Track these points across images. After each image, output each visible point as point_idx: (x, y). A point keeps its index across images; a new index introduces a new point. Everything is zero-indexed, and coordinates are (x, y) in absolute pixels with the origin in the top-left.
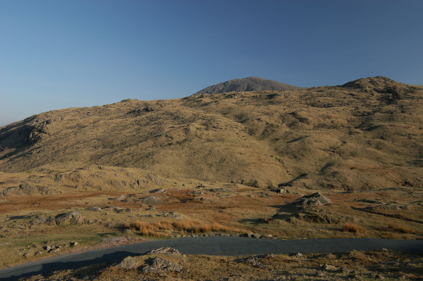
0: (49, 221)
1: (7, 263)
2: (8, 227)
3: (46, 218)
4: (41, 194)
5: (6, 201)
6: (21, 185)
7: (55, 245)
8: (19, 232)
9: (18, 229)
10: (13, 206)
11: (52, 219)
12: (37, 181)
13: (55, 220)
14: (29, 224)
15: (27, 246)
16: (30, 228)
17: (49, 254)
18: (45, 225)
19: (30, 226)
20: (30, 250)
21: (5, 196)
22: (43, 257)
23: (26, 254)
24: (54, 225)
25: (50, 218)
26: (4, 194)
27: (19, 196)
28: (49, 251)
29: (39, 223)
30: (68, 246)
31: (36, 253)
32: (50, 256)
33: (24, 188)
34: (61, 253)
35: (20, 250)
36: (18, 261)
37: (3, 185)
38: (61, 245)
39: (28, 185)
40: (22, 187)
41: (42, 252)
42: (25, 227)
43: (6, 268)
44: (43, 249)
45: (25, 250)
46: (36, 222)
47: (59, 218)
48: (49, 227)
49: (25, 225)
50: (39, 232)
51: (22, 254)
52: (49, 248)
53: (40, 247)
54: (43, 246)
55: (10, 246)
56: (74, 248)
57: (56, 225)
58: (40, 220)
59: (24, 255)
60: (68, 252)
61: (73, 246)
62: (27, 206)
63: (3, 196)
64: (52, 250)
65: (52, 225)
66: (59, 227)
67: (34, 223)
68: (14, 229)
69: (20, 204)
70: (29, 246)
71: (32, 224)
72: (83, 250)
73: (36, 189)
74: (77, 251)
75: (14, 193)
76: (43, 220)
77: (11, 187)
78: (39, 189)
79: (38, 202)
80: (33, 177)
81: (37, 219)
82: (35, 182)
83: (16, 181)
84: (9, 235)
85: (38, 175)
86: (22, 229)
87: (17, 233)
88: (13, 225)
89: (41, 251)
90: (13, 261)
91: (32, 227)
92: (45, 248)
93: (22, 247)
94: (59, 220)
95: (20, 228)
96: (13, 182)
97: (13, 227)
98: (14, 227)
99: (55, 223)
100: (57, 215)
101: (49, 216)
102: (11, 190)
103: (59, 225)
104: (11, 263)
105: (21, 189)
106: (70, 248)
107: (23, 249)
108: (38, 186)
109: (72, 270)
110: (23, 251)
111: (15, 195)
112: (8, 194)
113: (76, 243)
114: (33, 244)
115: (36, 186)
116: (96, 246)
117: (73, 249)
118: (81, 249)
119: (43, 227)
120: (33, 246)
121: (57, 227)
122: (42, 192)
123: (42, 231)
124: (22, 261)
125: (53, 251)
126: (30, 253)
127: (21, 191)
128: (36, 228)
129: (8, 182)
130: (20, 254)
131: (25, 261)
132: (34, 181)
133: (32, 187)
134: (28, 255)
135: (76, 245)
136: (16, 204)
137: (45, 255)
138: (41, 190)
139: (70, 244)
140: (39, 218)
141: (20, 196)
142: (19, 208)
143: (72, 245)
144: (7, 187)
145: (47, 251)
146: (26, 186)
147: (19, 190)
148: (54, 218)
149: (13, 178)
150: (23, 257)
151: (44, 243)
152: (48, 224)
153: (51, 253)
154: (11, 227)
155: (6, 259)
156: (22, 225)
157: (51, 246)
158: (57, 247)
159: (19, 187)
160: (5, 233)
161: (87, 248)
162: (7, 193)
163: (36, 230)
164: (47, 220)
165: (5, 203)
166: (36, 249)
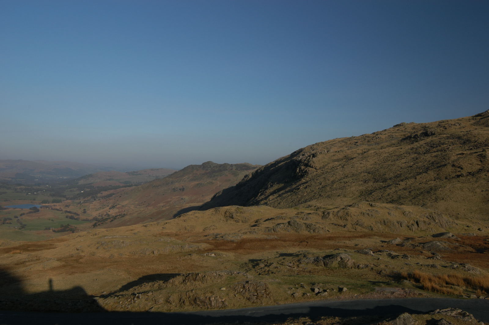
0: (317, 261)
1: (277, 300)
2: (277, 264)
3: (314, 258)
4: (309, 232)
5: (276, 237)
6: (289, 221)
7: (323, 288)
8: (288, 270)
9: (287, 267)
10: (283, 242)
11: (320, 260)
12: (305, 218)
13: (323, 261)
14: (297, 263)
15: (295, 285)
16: (299, 267)
17: (316, 297)
18: (313, 265)
19: (298, 265)
20: (298, 290)
21: (274, 232)
22: (311, 300)
23: (294, 293)
24: (322, 266)
25: (317, 258)
26: (274, 230)
27: (287, 233)
28: (317, 294)
29: (307, 262)
30: (337, 291)
31: (304, 294)
32: (317, 299)
33: (292, 225)
34: (329, 298)
35: (289, 288)
36: (286, 299)
37: (273, 221)
38: (329, 288)
39: (296, 221)
40: (291, 223)
41: (310, 294)
42: (293, 265)
43: (276, 305)
44: (310, 291)
45: (293, 289)
46: (304, 261)
47: (327, 259)
48: (317, 268)
49: (293, 263)
50: (307, 272)
51: (290, 292)
52: (317, 290)
53: (308, 288)
54: (311, 288)
55: (279, 283)
56: (343, 294)
57: (324, 266)
58: (308, 259)
59: (292, 294)
60: (337, 297)
61: (341, 292)
62: (295, 244)
63: (273, 232)
64: (320, 293)
65: (320, 266)
66: (327, 268)
67: (302, 262)
68: (284, 266)
69: (288, 241)
70: (297, 286)
71: (300, 263)
72: (352, 297)
73: (304, 226)
74: (346, 298)
75: (283, 229)
76: (311, 260)
77: (280, 224)
78: (306, 226)
79: (307, 241)
80: (300, 213)
81: (305, 258)
82: (303, 219)
83: (285, 217)
84: (279, 272)
85: (306, 212)
86: (291, 267)
87: (286, 271)
88: (282, 262)
89: (309, 292)
90: (283, 299)
91: (300, 266)
92: (313, 290)
93: (291, 286)
94: (327, 261)
95: (289, 266)
96: (282, 219)
97: (282, 265)
98: (284, 264)
99: (323, 264)
100: (325, 255)
101: (317, 256)
102: (280, 227)
103: (327, 267)
104: (280, 301)
105: (290, 226)
106: (338, 294)
107: (292, 288)
108: (305, 224)
109: (340, 318)
110: (292, 290)
111: (284, 232)
112: (278, 231)
113: (345, 289)
114: (302, 284)
115: (304, 223)
116: (367, 294)
117: (341, 295)
118: (350, 296)
119: (311, 267)
120: (301, 286)
121: (325, 268)
122: (309, 229)
123: (310, 272)
124: (290, 300)
125: (321, 295)
126: (299, 293)
127: (289, 228)
128: (304, 268)
129: (278, 218)
130: (289, 292)
131: (293, 301)
132: (302, 217)
133: (300, 224)
134: (296, 295)
135: (345, 291)
136: (285, 241)
137: (313, 297)
138: (308, 228)
139: (338, 289)
140: (307, 257)
141: (289, 233)
142: (288, 246)
143: (340, 290)
144: (277, 223)
145: (315, 293)
146: (294, 223)
147: (288, 226)
148: (322, 259)
149: (282, 214)
150: (291, 296)
151: (311, 285)
152: (316, 264)
153: (319, 296)
154: (280, 264)
155: (276, 295)
156: (290, 263)
157: (319, 289)
158: (325, 291)
159: (287, 223)
160: (276, 270)
161: (357, 296)
162: (277, 229)
163: (304, 270)
164: (315, 260)
165: (275, 239)
166: (304, 289)
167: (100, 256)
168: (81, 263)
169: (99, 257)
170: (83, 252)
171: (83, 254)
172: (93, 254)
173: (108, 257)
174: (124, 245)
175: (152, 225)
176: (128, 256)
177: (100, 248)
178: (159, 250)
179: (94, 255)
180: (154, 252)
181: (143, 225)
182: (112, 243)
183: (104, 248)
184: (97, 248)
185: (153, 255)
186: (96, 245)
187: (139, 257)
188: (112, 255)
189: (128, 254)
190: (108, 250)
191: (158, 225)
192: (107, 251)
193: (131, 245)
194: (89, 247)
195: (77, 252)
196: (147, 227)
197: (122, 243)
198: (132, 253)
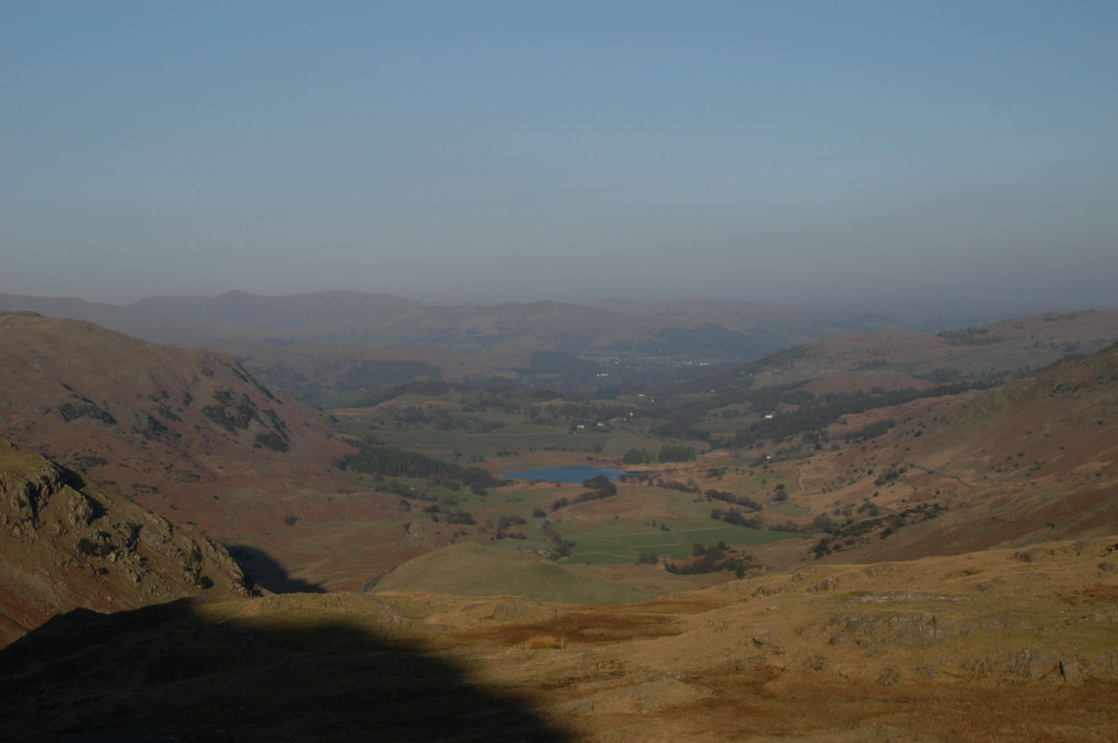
167: (843, 673)
168: (772, 696)
169: (841, 675)
170: (777, 653)
171: (778, 663)
172: (818, 664)
173: (877, 677)
174: (938, 631)
175: (1052, 552)
176: (956, 680)
177: (842, 640)
178: (1084, 662)
179: (819, 668)
180: (1066, 668)
181: (1017, 554)
182: (890, 625)
183: (858, 642)
184: (832, 642)
185: (1061, 682)
186: (829, 629)
187: (1002, 686)
188: (890, 670)
189: (955, 673)
190: (876, 651)
191: (1079, 554)
192: (870, 656)
193: (967, 632)
194: (800, 633)
195: (757, 652)
196: (1032, 563)
197: (928, 623)
198: (973, 669)
